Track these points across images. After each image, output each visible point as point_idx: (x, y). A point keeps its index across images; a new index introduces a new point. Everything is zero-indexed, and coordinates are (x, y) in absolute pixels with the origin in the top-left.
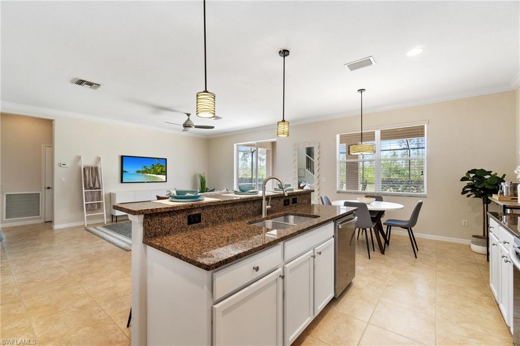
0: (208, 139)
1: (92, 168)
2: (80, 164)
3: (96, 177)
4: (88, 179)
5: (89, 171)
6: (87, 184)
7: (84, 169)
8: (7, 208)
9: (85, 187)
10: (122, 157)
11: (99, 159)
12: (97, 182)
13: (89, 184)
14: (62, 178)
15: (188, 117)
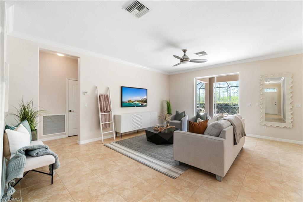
0: (169, 75)
1: (105, 96)
2: (96, 92)
3: (108, 103)
4: (103, 104)
5: (103, 98)
6: (102, 108)
7: (100, 96)
8: (43, 127)
9: (101, 111)
10: (122, 87)
11: (108, 89)
12: (108, 106)
13: (104, 109)
14: (85, 104)
15: (184, 53)
